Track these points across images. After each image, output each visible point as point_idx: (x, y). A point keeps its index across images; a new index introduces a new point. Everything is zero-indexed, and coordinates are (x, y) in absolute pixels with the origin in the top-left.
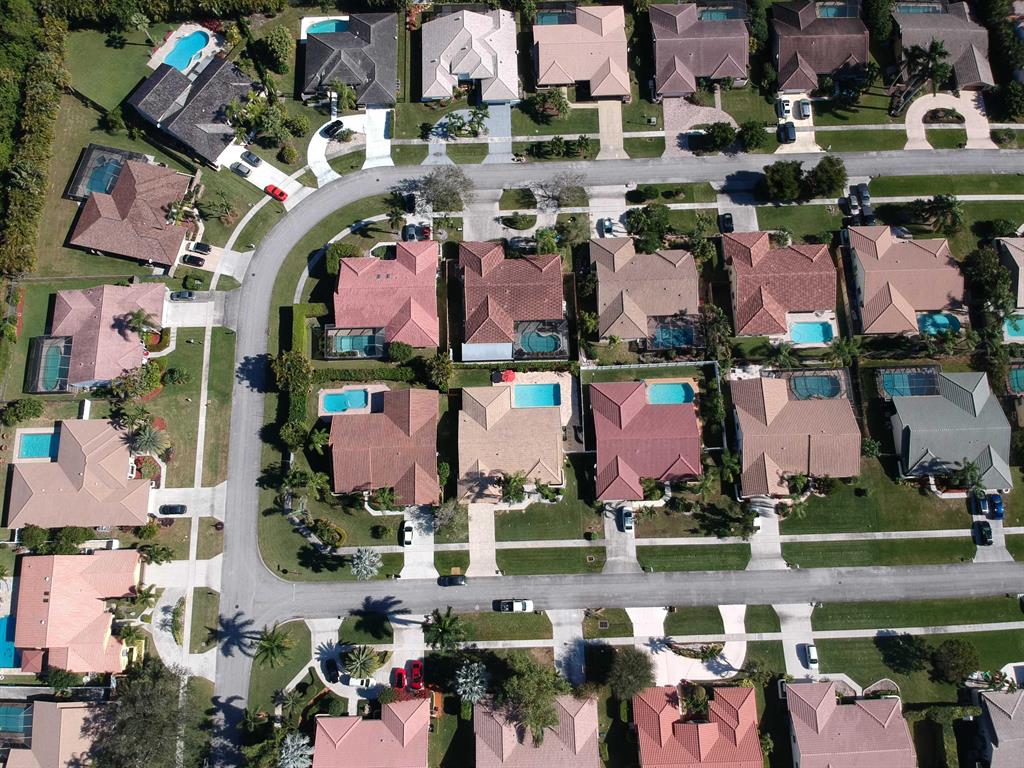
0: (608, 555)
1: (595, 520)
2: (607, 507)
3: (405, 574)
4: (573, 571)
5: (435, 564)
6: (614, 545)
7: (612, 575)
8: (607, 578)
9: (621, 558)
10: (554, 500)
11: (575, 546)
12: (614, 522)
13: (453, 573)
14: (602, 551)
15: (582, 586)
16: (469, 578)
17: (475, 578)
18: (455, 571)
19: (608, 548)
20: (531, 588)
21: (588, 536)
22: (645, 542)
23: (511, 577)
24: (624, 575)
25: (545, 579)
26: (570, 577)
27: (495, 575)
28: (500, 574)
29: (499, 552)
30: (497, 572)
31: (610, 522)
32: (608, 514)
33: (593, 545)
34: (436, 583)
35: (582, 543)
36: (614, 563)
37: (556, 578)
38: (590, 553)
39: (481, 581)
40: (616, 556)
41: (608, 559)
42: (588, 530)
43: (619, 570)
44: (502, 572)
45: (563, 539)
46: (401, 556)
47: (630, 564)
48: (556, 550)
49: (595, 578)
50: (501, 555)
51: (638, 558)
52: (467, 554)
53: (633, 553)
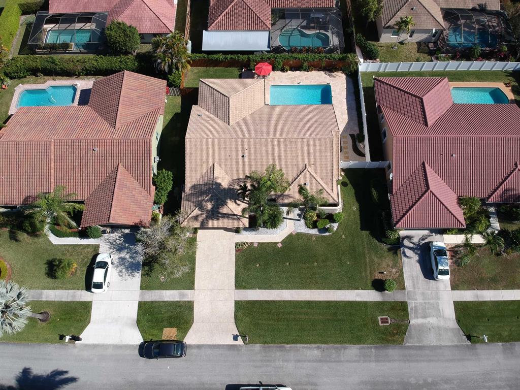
0: (411, 315)
1: (388, 260)
2: (406, 242)
3: (88, 336)
4: (358, 340)
5: (138, 322)
6: (420, 299)
7: (421, 348)
8: (412, 352)
9: (432, 321)
10: (326, 230)
11: (358, 299)
12: (418, 265)
13: (164, 338)
14: (401, 309)
15: (373, 365)
16: (191, 346)
17: (199, 347)
18: (169, 333)
19: (411, 305)
20: (290, 366)
21: (379, 286)
22: (468, 295)
23: (257, 347)
24: (440, 347)
25: (311, 352)
26: (353, 350)
27: (231, 342)
28: (240, 341)
29: (239, 305)
30: (235, 338)
31: (411, 265)
32: (409, 253)
33: (387, 299)
34: (137, 352)
35: (370, 296)
36: (421, 328)
37: (330, 350)
38: (382, 312)
39: (209, 352)
40: (425, 317)
41: (413, 322)
42: (379, 276)
43: (431, 340)
44: (243, 337)
45: (340, 289)
46: (86, 307)
47: (446, 329)
48: (329, 304)
49: (393, 352)
50: (243, 310)
51: (459, 321)
52: (189, 306)
53: (450, 312)
